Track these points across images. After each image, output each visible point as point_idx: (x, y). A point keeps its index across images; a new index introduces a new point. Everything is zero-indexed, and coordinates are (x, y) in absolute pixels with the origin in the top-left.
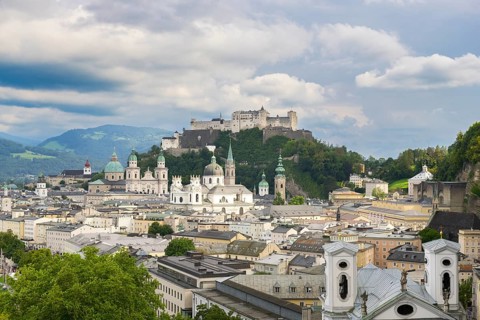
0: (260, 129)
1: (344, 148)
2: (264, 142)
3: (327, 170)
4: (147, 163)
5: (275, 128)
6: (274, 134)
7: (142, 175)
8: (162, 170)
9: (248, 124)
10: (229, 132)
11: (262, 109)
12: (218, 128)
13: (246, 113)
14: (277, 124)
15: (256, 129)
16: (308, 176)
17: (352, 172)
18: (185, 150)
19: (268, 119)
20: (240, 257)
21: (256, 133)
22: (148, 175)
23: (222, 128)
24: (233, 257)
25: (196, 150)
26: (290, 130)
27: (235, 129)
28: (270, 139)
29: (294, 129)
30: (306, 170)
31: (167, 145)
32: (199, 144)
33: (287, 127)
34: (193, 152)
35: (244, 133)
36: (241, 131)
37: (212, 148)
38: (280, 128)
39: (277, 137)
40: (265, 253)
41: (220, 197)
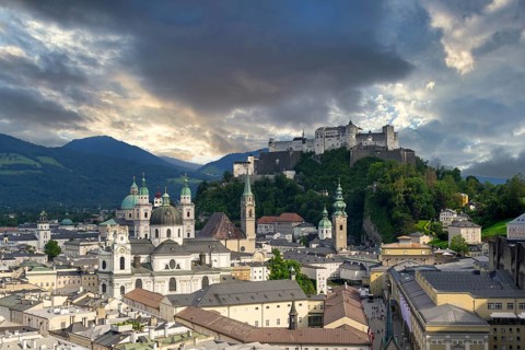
0: (348, 149)
2: (351, 165)
3: (408, 203)
5: (367, 147)
6: (365, 154)
9: (334, 143)
10: (312, 153)
11: (351, 123)
12: (299, 149)
13: (331, 129)
14: (369, 142)
15: (343, 148)
17: (445, 207)
18: (260, 177)
19: (358, 136)
21: (342, 154)
23: (306, 148)
25: (271, 177)
26: (385, 149)
27: (320, 150)
28: (358, 162)
29: (390, 148)
31: (239, 171)
32: (276, 169)
33: (382, 145)
34: (267, 179)
35: (329, 155)
36: (326, 152)
37: (290, 174)
38: (372, 148)
39: (367, 159)
41: (167, 260)
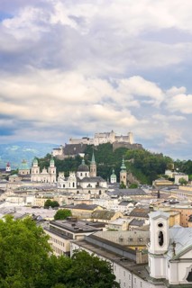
0: (111, 143)
1: (161, 154)
2: (113, 151)
3: (151, 167)
4: (44, 164)
5: (120, 143)
6: (119, 146)
7: (41, 171)
8: (53, 168)
9: (104, 141)
10: (93, 145)
11: (112, 131)
12: (86, 143)
13: (103, 134)
14: (121, 140)
15: (109, 143)
16: (140, 171)
17: (167, 169)
18: (67, 156)
19: (116, 137)
20: (99, 220)
21: (109, 146)
22: (44, 171)
23: (89, 143)
24: (95, 220)
25: (73, 156)
26: (129, 144)
27: (96, 144)
28: (117, 150)
29: (131, 143)
30: (138, 168)
31: (55, 153)
32: (74, 153)
33: (128, 141)
34: (71, 157)
35: (102, 146)
36: (100, 145)
37: (82, 155)
38: (123, 143)
39: (122, 148)
40: (114, 217)
41: (87, 184)
